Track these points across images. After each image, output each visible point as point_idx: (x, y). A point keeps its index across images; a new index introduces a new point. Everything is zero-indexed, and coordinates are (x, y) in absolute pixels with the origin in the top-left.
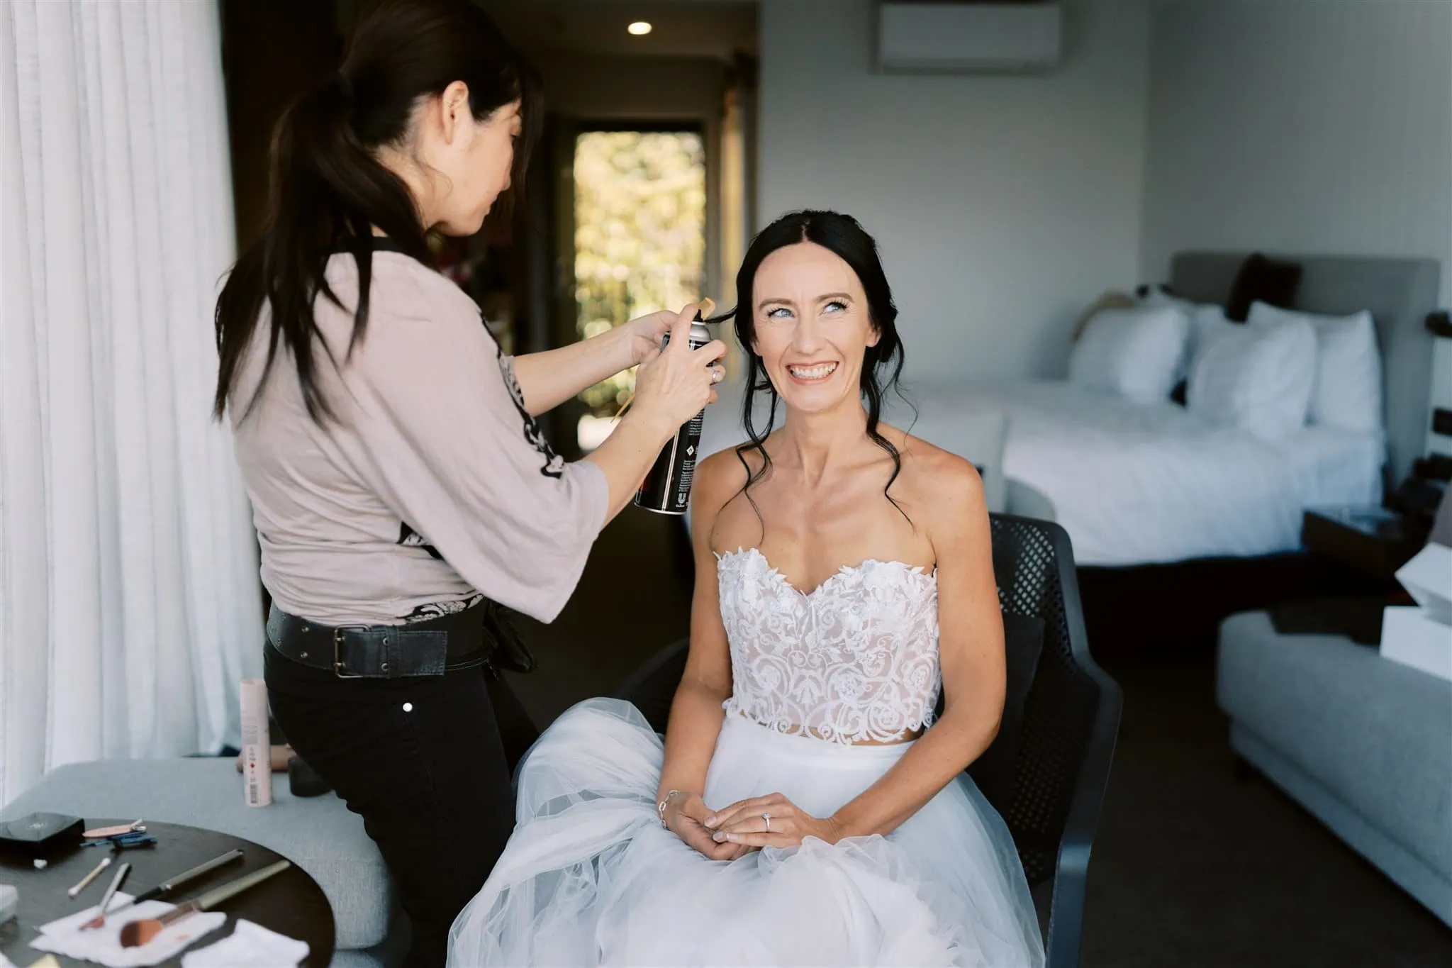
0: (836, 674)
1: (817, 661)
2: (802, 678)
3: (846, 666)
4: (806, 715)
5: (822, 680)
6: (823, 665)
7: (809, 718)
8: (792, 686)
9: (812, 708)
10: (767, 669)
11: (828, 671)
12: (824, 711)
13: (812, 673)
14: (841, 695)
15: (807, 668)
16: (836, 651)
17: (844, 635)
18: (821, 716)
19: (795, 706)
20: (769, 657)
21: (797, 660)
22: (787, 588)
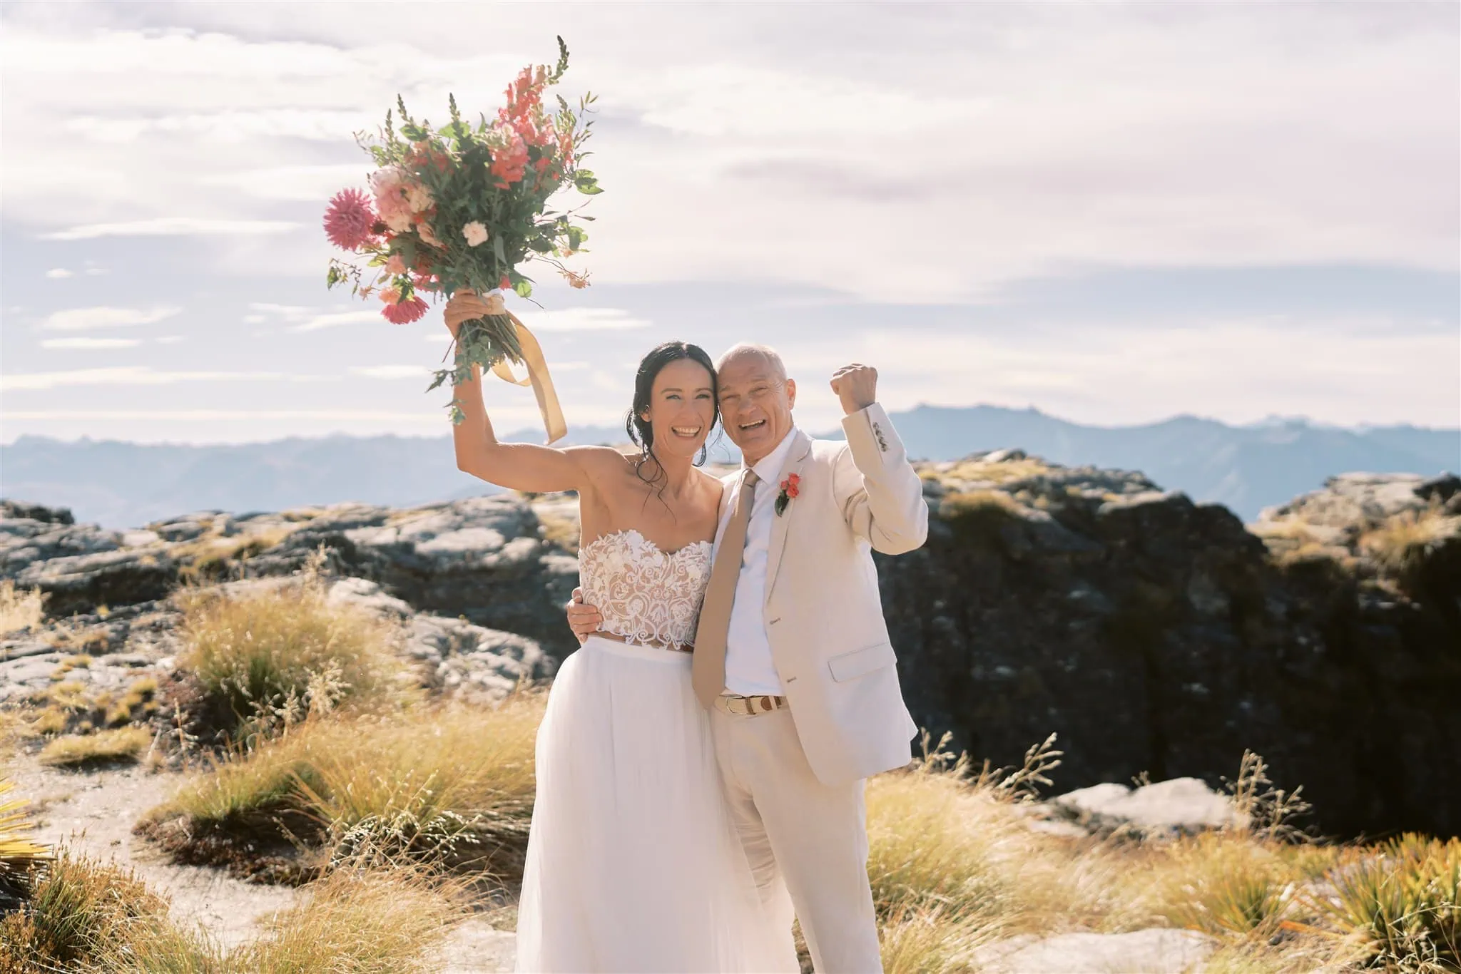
0: (676, 605)
1: (667, 595)
2: (657, 605)
3: (684, 599)
4: (657, 627)
5: (667, 608)
6: (670, 598)
7: (659, 630)
8: (650, 610)
9: (660, 623)
10: (637, 601)
11: (672, 601)
12: (666, 626)
13: (662, 602)
14: (676, 617)
15: (661, 599)
16: (680, 589)
17: (689, 580)
18: (665, 628)
19: (650, 623)
20: (640, 594)
21: (656, 594)
22: (659, 553)
